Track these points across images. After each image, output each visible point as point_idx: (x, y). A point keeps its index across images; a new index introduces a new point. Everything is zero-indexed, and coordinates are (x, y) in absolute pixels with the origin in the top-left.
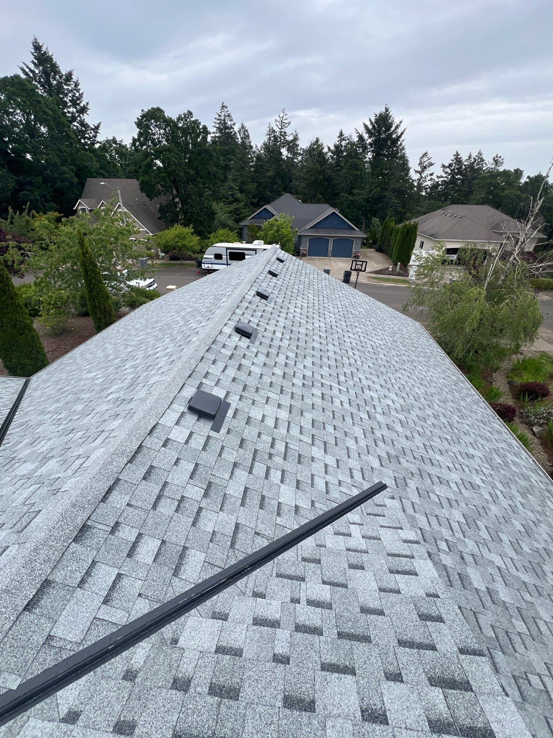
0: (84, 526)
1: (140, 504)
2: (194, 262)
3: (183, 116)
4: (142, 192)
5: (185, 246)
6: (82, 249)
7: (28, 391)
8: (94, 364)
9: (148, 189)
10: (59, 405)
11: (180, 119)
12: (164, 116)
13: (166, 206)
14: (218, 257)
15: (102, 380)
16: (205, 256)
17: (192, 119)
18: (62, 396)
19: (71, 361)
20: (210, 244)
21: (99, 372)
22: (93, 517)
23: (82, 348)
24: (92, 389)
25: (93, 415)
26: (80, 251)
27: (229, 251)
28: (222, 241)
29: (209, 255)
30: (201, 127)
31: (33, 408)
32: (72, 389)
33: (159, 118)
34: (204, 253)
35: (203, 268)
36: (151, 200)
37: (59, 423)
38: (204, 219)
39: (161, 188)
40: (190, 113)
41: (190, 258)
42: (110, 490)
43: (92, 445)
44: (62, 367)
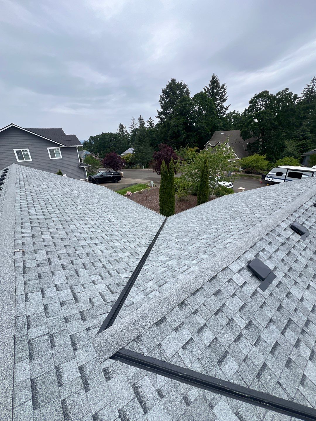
0: (183, 302)
1: (209, 307)
2: (261, 176)
3: (281, 92)
4: (241, 136)
5: (257, 166)
6: (205, 165)
7: (166, 223)
8: (196, 220)
9: (245, 135)
10: (178, 235)
11: (279, 93)
12: (268, 94)
13: (252, 144)
14: (279, 174)
15: (199, 230)
16: (269, 173)
17: (287, 93)
18: (180, 231)
19: (185, 215)
20: (276, 166)
21: (197, 225)
22: (188, 300)
23: (190, 210)
24: (193, 232)
25: (193, 247)
26: (203, 165)
27: (289, 171)
28: (285, 165)
29: (273, 172)
30: (292, 96)
31: (168, 232)
32: (184, 229)
33: (264, 96)
34: (269, 171)
35: (266, 180)
36: (244, 141)
37: (177, 243)
38: (276, 151)
39: (253, 134)
40: (287, 89)
41: (258, 173)
42: (197, 291)
43: (192, 262)
44: (181, 216)
